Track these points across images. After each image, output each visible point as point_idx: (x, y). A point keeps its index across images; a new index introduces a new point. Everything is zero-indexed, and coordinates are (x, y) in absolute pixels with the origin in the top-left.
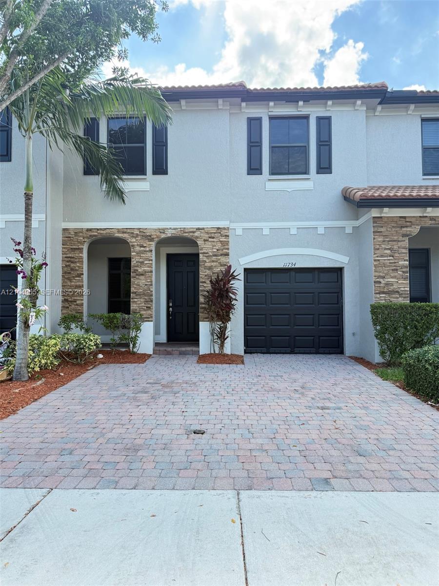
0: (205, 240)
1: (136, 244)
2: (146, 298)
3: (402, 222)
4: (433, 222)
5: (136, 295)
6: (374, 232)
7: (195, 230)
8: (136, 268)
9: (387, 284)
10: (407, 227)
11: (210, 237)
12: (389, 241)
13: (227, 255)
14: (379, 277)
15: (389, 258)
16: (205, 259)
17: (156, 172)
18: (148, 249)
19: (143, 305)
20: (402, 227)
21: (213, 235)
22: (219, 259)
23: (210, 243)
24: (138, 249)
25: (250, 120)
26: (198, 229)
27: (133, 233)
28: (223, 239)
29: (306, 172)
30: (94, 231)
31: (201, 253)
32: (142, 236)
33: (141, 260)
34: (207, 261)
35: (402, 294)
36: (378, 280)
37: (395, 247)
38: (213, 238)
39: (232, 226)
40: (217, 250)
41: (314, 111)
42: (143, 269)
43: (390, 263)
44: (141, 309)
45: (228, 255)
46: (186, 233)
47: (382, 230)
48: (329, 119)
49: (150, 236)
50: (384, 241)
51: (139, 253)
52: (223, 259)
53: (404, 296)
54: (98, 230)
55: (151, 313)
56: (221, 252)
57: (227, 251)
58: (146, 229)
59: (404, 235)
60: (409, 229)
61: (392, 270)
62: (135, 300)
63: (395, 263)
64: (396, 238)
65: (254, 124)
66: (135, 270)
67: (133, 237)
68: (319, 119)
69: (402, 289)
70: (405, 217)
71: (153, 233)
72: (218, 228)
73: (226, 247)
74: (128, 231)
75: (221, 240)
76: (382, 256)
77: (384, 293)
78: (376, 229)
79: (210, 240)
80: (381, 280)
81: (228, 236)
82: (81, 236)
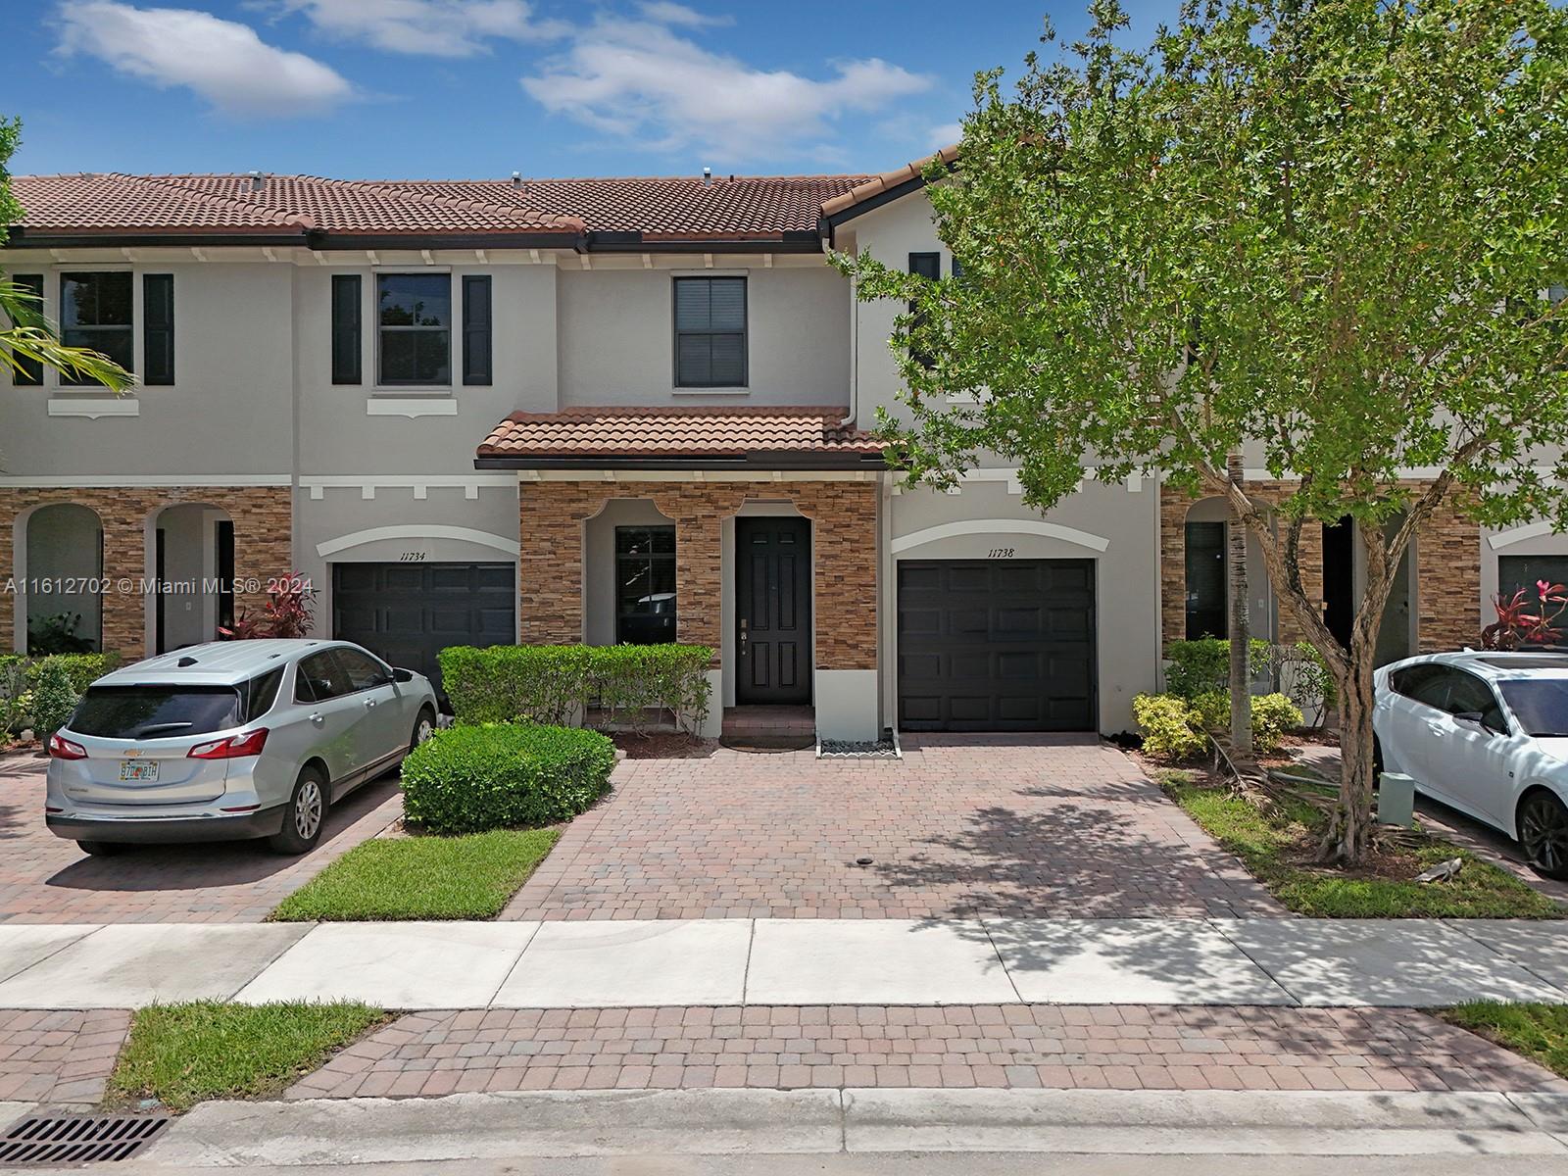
0: (245, 512)
1: (112, 517)
2: (131, 621)
3: (572, 492)
4: (626, 492)
5: (113, 616)
6: (522, 509)
7: (224, 491)
8: (112, 565)
9: (543, 603)
10: (580, 500)
11: (254, 506)
12: (549, 526)
13: (287, 539)
14: (529, 591)
15: (547, 556)
16: (244, 546)
17: (148, 380)
18: (134, 528)
19: (126, 634)
20: (572, 501)
21: (259, 502)
22: (272, 548)
23: (254, 517)
24: (116, 527)
25: (338, 281)
26: (232, 489)
27: (105, 497)
28: (279, 509)
30: (34, 492)
31: (238, 536)
32: (124, 502)
33: (121, 549)
34: (249, 551)
35: (568, 621)
36: (528, 595)
37: (559, 538)
38: (260, 507)
39: (304, 481)
40: (269, 530)
42: (125, 565)
43: (549, 565)
44: (123, 642)
45: (289, 540)
46: (207, 497)
47: (536, 505)
48: (486, 281)
49: (139, 502)
50: (539, 526)
51: (117, 535)
52: (278, 548)
53: (573, 624)
54: (40, 490)
55: (141, 650)
56: (275, 534)
57: (286, 532)
58: (132, 489)
59: (574, 516)
60: (582, 505)
61: (554, 578)
62: (111, 625)
63: (558, 565)
64: (560, 520)
65: (345, 288)
66: (110, 568)
67: (106, 504)
68: (467, 281)
69: (569, 612)
70: (576, 484)
71: (144, 498)
72: (270, 489)
73: (285, 524)
74: (97, 492)
75: (275, 511)
76: (535, 553)
77: (537, 619)
78: (525, 504)
79: (254, 510)
80: (533, 596)
81: (289, 503)
82: (7, 504)
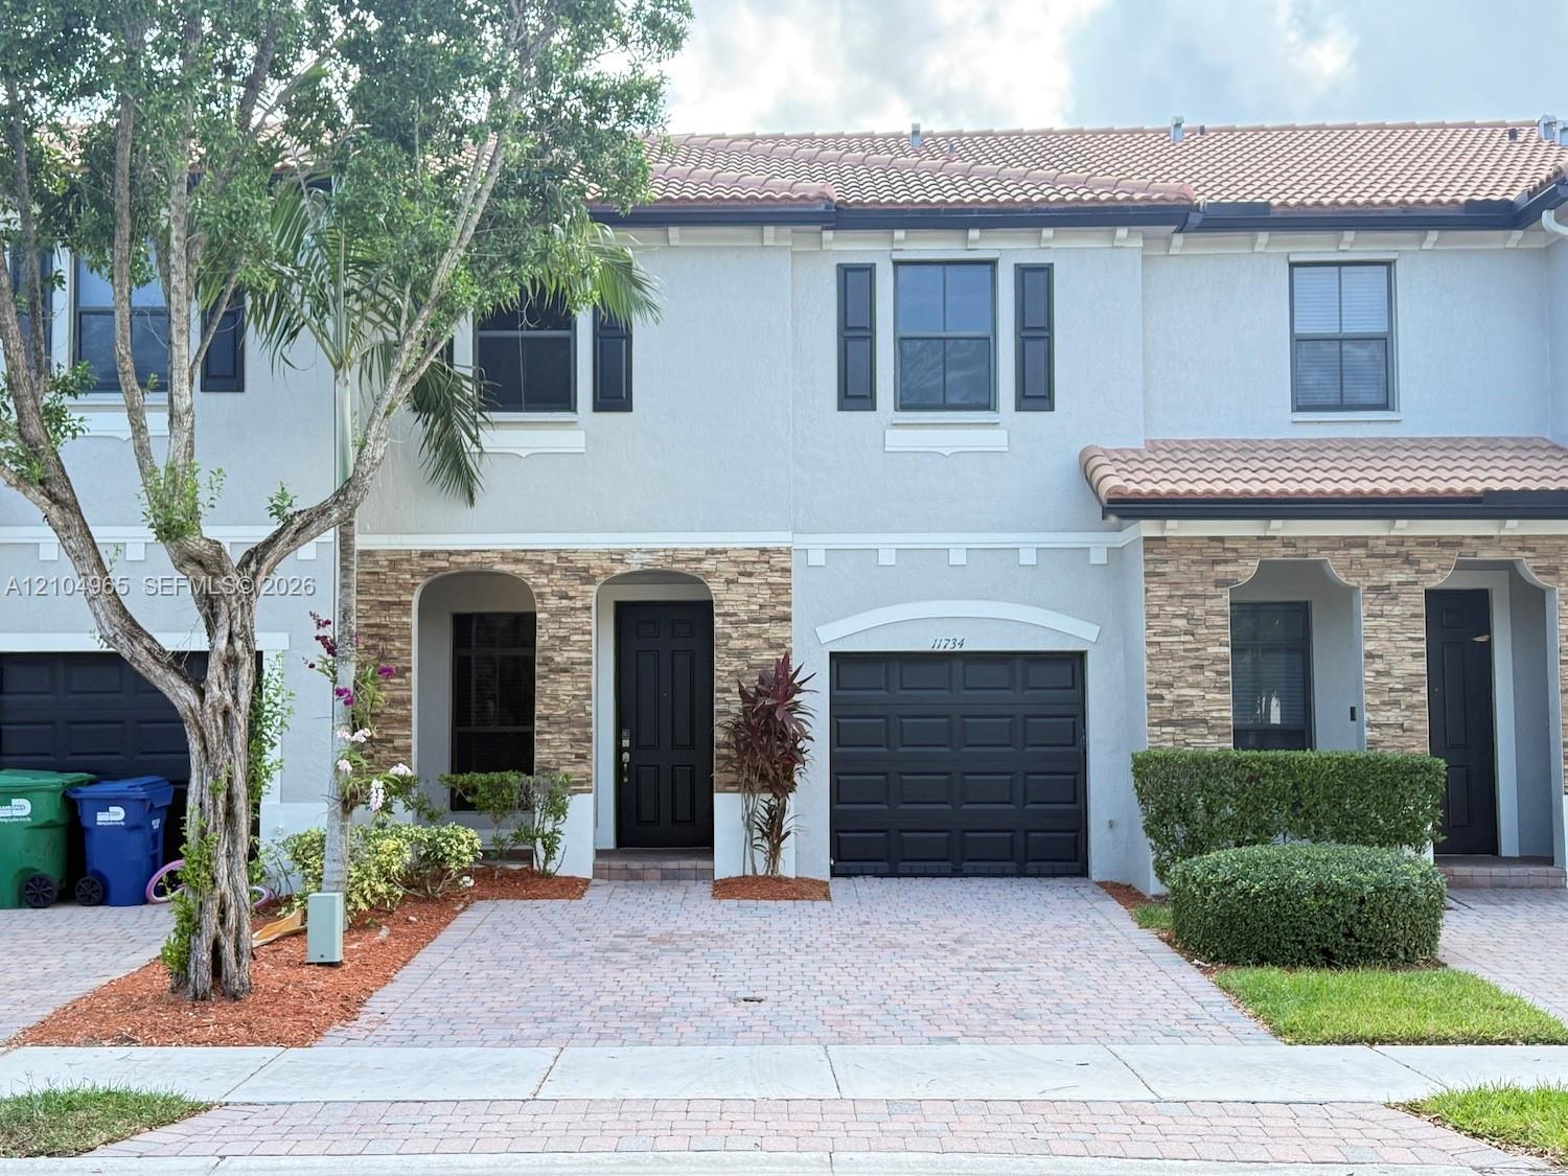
0: (728, 582)
1: (548, 590)
2: (575, 730)
3: (1215, 551)
4: (1290, 551)
5: (549, 725)
6: (1147, 574)
7: (702, 554)
8: (548, 654)
9: (1179, 702)
10: (1226, 562)
11: (741, 574)
12: (1184, 597)
13: (786, 618)
14: (1159, 684)
15: (1183, 638)
16: (729, 630)
17: (599, 406)
18: (579, 604)
19: (567, 749)
20: (1215, 562)
21: (749, 568)
22: (766, 631)
23: (741, 590)
24: (553, 602)
25: (845, 272)
26: (712, 552)
27: (540, 563)
28: (776, 578)
29: (989, 405)
30: (441, 556)
31: (719, 615)
32: (566, 569)
33: (562, 633)
34: (735, 635)
35: (1213, 726)
36: (1157, 691)
37: (1198, 612)
38: (750, 575)
39: (800, 541)
40: (761, 606)
41: (1011, 250)
42: (566, 654)
43: (1185, 650)
44: (562, 760)
45: (790, 620)
46: (678, 562)
47: (1166, 569)
48: (1046, 270)
49: (586, 570)
50: (1171, 597)
51: (556, 614)
52: (775, 631)
53: (1219, 731)
54: (450, 553)
55: (587, 770)
56: (769, 612)
57: (786, 609)
58: (575, 551)
59: (1219, 583)
60: (1230, 568)
61: (1191, 667)
62: (547, 737)
63: (1198, 650)
64: (1199, 589)
65: (854, 282)
66: (544, 658)
67: (541, 572)
68: (1023, 271)
69: (1215, 714)
70: (1221, 539)
71: (592, 564)
72: (763, 551)
73: (784, 598)
74: (530, 556)
75: (770, 580)
76: (1165, 633)
77: (1170, 723)
78: (1151, 568)
79: (742, 580)
80: (1164, 692)
81: (789, 571)
82: (405, 571)
